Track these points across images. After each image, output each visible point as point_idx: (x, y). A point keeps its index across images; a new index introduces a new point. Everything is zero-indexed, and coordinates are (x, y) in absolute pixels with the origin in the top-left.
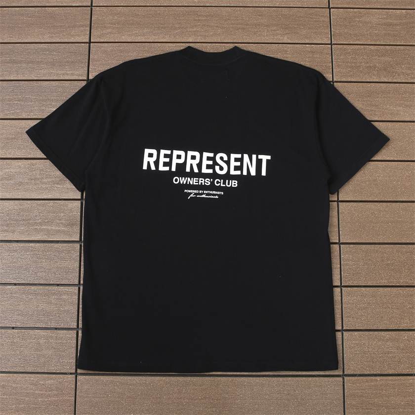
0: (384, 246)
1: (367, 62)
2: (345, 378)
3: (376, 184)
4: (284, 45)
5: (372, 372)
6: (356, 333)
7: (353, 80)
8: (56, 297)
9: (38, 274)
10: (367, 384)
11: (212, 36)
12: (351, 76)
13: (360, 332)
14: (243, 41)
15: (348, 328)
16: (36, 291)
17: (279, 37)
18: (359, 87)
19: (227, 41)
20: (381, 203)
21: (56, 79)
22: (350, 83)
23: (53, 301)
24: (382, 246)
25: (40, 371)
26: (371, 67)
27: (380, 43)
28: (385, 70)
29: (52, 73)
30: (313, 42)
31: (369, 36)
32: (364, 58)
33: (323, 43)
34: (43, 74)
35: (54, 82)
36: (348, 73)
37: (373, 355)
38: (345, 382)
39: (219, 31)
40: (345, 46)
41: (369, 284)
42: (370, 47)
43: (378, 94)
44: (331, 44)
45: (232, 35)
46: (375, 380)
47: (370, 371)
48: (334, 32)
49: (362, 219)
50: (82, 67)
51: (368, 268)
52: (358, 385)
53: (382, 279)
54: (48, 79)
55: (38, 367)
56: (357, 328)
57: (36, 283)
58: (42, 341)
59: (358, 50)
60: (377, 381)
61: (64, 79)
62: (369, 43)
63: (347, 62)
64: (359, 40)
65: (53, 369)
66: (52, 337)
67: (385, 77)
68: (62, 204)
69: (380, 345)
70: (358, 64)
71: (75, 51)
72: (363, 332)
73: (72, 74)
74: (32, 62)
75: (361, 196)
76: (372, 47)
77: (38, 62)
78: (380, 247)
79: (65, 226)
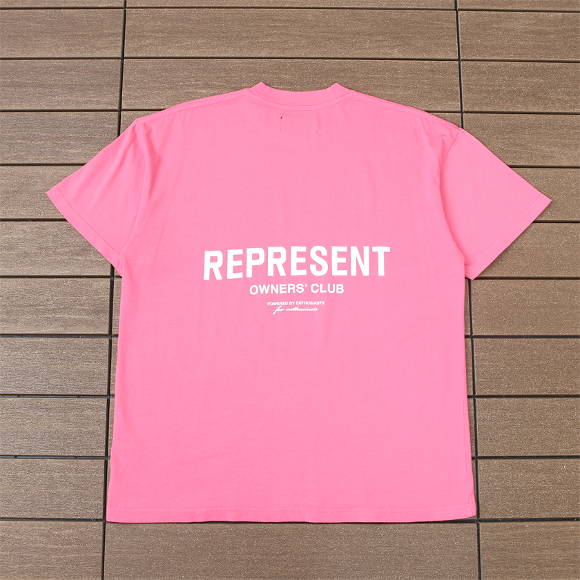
0: (534, 340)
1: (510, 86)
2: (481, 524)
3: (523, 255)
4: (394, 61)
5: (518, 516)
6: (495, 461)
7: (489, 110)
8: (76, 413)
9: (51, 381)
10: (511, 532)
11: (293, 48)
12: (487, 104)
13: (501, 460)
14: (336, 56)
15: (484, 455)
16: (48, 405)
17: (386, 50)
18: (498, 119)
19: (314, 56)
20: (529, 281)
21: (76, 108)
22: (485, 115)
23: (71, 419)
24: (531, 340)
25: (53, 516)
26: (514, 92)
27: (526, 59)
28: (534, 95)
29: (69, 100)
30: (434, 57)
31: (511, 49)
32: (505, 80)
33: (448, 58)
34: (57, 101)
35: (72, 113)
36: (483, 100)
37: (519, 492)
38: (481, 529)
39: (304, 41)
40: (478, 63)
41: (514, 392)
42: (513, 64)
43: (525, 129)
44: (459, 60)
45: (321, 47)
46: (522, 526)
47: (515, 514)
48: (463, 43)
49: (503, 302)
50: (112, 93)
51: (511, 371)
52: (498, 534)
53: (531, 386)
54: (65, 108)
55: (51, 511)
56: (497, 455)
57: (48, 393)
58: (56, 475)
59: (496, 68)
60: (524, 527)
61: (86, 108)
62: (512, 59)
63: (481, 85)
64: (497, 54)
65: (71, 514)
66: (70, 469)
67: (534, 105)
68: (84, 282)
69: (529, 478)
70: (497, 88)
71: (102, 70)
72: (505, 460)
73: (98, 102)
74: (41, 85)
75: (501, 270)
76: (516, 64)
77: (51, 85)
78: (528, 342)
79: (89, 313)
